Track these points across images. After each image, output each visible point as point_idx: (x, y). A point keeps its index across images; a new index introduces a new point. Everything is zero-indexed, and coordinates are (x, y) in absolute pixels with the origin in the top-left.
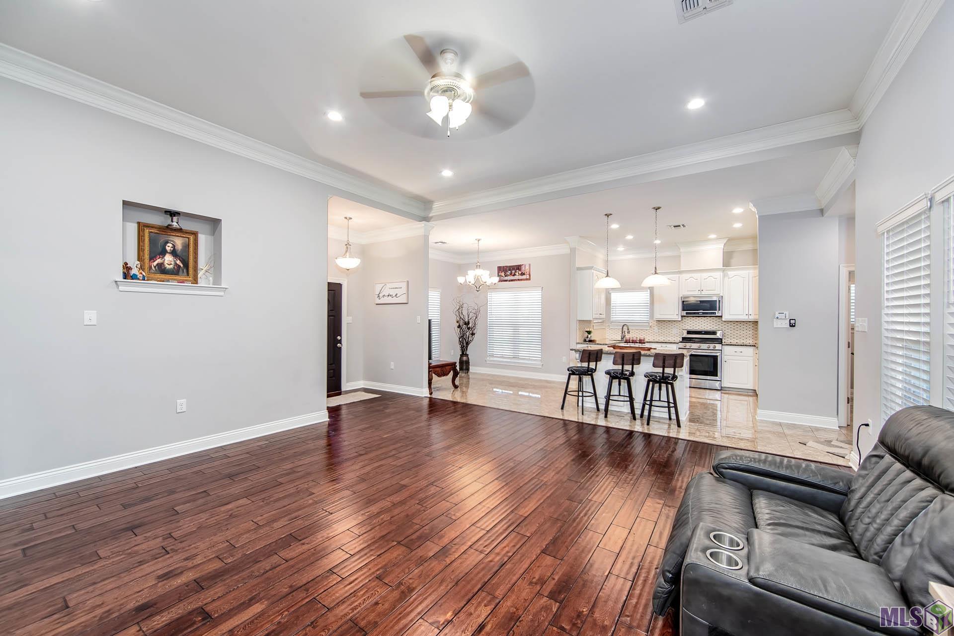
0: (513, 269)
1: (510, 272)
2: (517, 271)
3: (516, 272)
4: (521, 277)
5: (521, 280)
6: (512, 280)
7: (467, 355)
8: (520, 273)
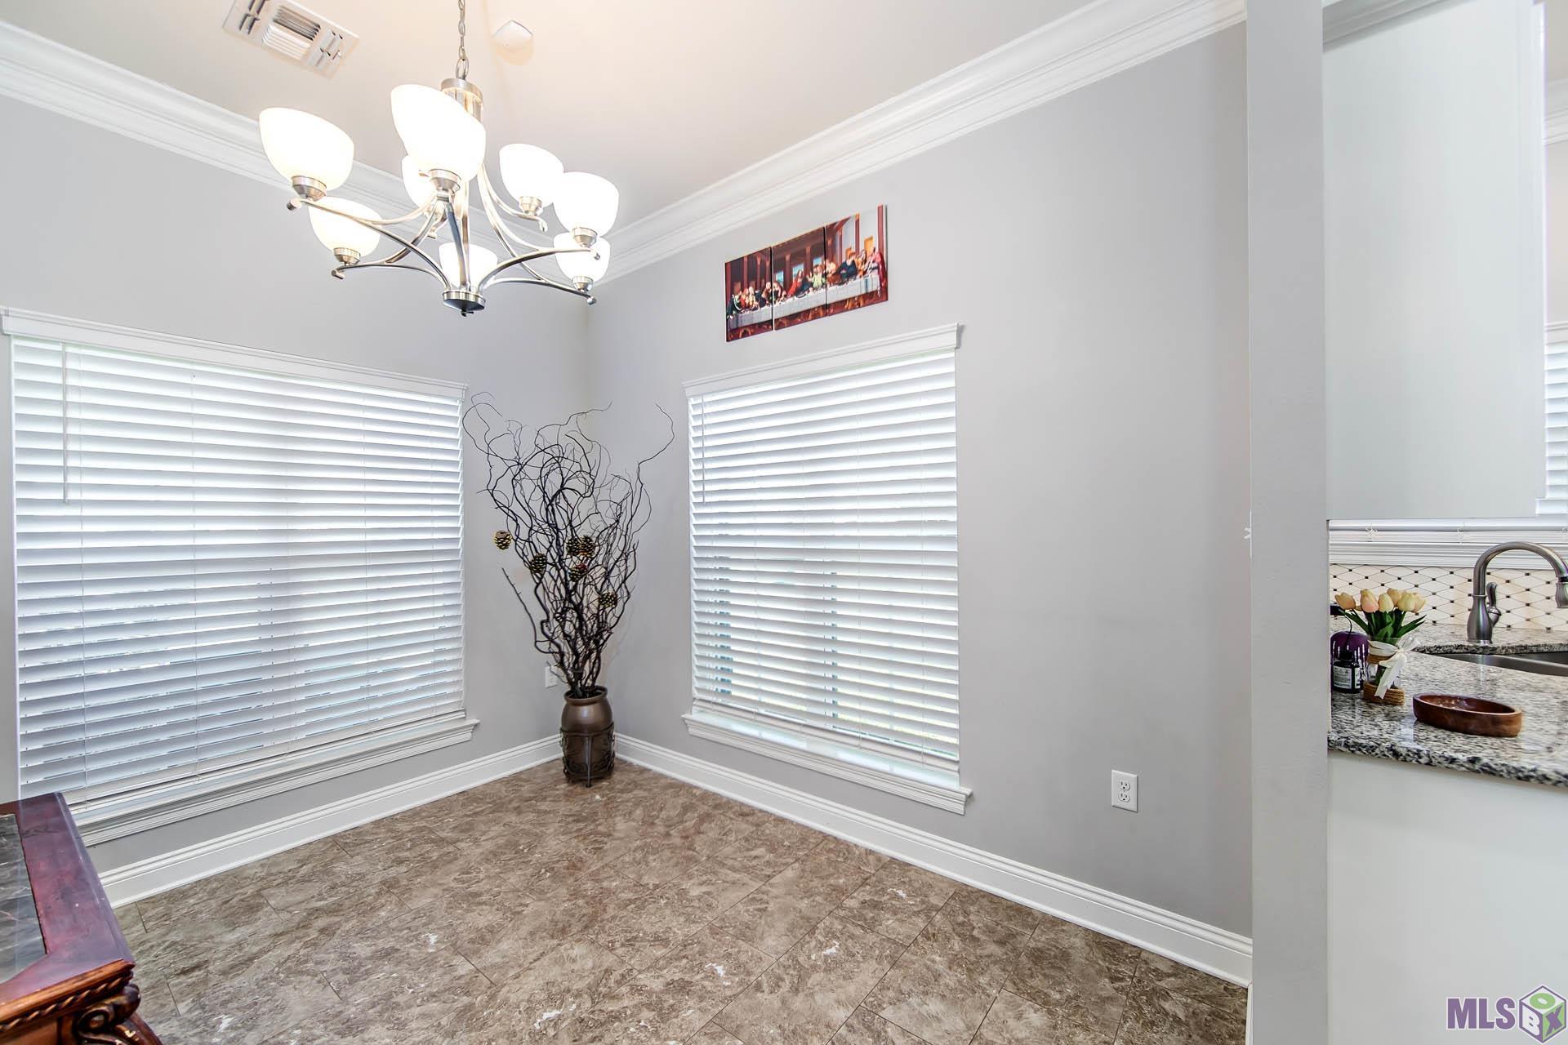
0: (798, 257)
1: (780, 276)
2: (818, 261)
3: (810, 269)
4: (836, 293)
5: (840, 306)
6: (793, 319)
7: (595, 693)
8: (831, 267)
